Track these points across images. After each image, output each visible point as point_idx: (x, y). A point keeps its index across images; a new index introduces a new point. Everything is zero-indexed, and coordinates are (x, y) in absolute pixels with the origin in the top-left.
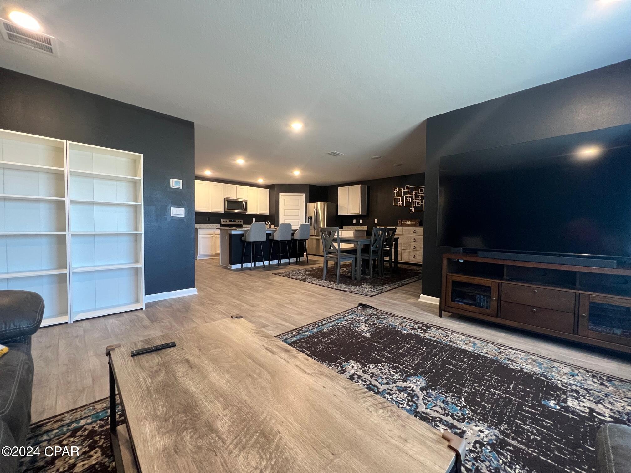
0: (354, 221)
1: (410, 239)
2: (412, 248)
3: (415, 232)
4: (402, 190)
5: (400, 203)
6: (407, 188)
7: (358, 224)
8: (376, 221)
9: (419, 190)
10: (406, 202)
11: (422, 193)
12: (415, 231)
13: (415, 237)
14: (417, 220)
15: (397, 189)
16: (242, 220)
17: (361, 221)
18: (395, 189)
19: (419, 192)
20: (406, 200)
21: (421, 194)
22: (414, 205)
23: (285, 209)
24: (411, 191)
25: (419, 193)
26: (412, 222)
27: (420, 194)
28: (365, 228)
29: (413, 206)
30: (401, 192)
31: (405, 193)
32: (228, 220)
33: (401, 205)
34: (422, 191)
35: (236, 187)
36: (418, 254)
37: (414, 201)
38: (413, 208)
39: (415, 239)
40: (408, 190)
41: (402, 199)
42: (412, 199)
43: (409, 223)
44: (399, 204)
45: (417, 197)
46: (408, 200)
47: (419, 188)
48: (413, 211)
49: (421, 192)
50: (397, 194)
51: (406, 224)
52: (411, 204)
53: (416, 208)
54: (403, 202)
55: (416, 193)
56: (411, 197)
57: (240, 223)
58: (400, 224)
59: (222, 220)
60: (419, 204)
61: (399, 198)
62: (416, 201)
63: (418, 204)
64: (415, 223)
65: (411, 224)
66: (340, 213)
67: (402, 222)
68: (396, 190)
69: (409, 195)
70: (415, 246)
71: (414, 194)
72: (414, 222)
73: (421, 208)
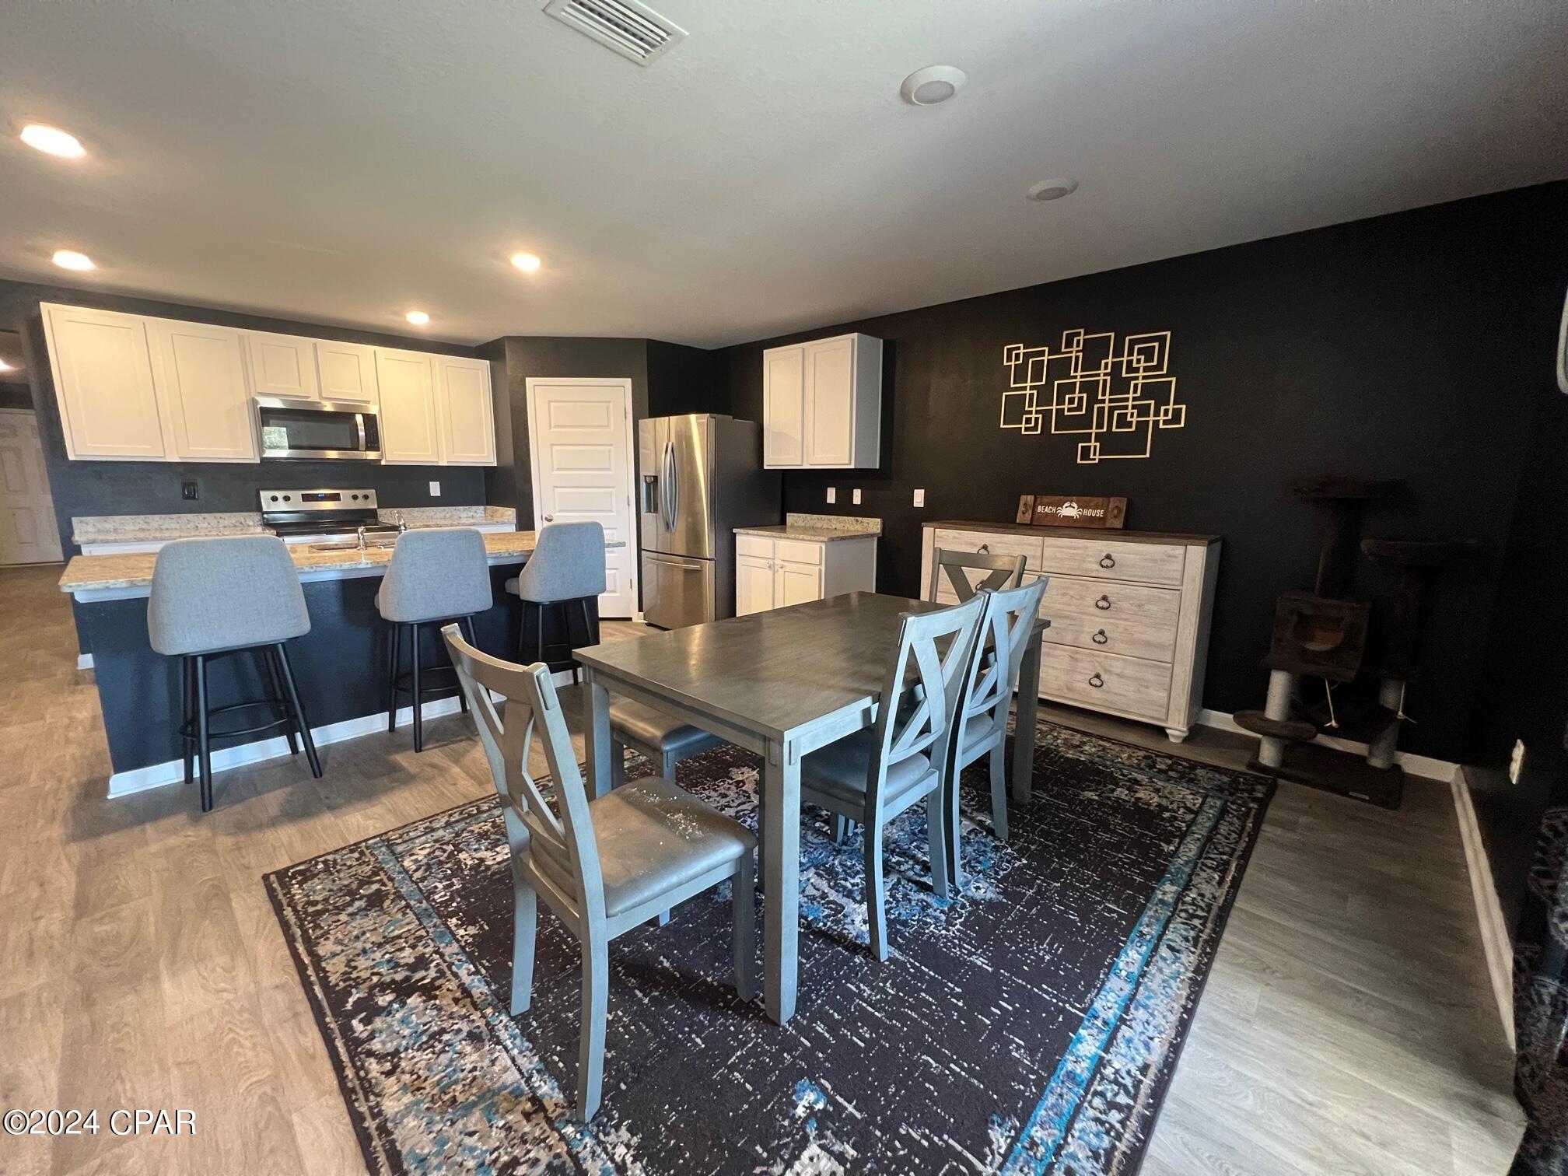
0: (831, 496)
1: (1082, 598)
2: (1086, 640)
3: (1107, 562)
4: (1042, 353)
5: (1034, 416)
6: (1069, 344)
7: (844, 508)
8: (919, 498)
9: (1131, 354)
10: (1060, 412)
11: (1146, 369)
12: (1108, 557)
13: (1110, 589)
14: (1114, 502)
15: (1022, 351)
16: (372, 492)
17: (857, 497)
18: (1010, 351)
19: (1130, 362)
20: (1060, 402)
21: (1141, 374)
22: (1100, 426)
23: (552, 445)
24: (1091, 361)
25: (1130, 369)
26: (1088, 507)
27: (1137, 370)
28: (874, 525)
29: (1094, 431)
30: (1038, 366)
31: (1060, 368)
32: (296, 495)
33: (1035, 428)
34: (1149, 359)
35: (315, 345)
36: (1118, 671)
37: (1101, 410)
38: (1093, 444)
39: (1105, 598)
40: (1075, 353)
41: (1044, 397)
42: (1093, 399)
43: (1070, 510)
44: (1028, 421)
45: (1120, 385)
46: (1071, 401)
47: (1132, 343)
48: (1096, 458)
49: (1142, 364)
50: (1021, 376)
51: (1054, 515)
52: (1085, 420)
53: (1108, 442)
54: (1047, 415)
55: (1117, 366)
56: (1090, 388)
57: (360, 505)
58: (1028, 516)
59: (265, 495)
60: (1130, 425)
61: (1028, 392)
62: (1111, 410)
63: (1122, 421)
64: (1100, 513)
65: (1083, 518)
66: (773, 460)
67: (1039, 509)
68: (1017, 356)
69: (1078, 376)
70: (1102, 633)
71: (1102, 375)
72: (1096, 507)
73: (1135, 441)
